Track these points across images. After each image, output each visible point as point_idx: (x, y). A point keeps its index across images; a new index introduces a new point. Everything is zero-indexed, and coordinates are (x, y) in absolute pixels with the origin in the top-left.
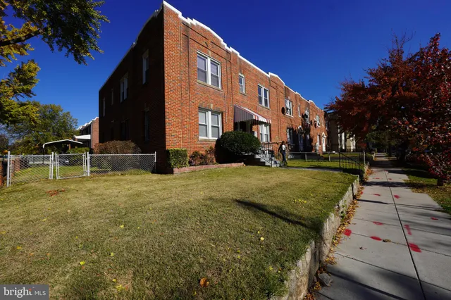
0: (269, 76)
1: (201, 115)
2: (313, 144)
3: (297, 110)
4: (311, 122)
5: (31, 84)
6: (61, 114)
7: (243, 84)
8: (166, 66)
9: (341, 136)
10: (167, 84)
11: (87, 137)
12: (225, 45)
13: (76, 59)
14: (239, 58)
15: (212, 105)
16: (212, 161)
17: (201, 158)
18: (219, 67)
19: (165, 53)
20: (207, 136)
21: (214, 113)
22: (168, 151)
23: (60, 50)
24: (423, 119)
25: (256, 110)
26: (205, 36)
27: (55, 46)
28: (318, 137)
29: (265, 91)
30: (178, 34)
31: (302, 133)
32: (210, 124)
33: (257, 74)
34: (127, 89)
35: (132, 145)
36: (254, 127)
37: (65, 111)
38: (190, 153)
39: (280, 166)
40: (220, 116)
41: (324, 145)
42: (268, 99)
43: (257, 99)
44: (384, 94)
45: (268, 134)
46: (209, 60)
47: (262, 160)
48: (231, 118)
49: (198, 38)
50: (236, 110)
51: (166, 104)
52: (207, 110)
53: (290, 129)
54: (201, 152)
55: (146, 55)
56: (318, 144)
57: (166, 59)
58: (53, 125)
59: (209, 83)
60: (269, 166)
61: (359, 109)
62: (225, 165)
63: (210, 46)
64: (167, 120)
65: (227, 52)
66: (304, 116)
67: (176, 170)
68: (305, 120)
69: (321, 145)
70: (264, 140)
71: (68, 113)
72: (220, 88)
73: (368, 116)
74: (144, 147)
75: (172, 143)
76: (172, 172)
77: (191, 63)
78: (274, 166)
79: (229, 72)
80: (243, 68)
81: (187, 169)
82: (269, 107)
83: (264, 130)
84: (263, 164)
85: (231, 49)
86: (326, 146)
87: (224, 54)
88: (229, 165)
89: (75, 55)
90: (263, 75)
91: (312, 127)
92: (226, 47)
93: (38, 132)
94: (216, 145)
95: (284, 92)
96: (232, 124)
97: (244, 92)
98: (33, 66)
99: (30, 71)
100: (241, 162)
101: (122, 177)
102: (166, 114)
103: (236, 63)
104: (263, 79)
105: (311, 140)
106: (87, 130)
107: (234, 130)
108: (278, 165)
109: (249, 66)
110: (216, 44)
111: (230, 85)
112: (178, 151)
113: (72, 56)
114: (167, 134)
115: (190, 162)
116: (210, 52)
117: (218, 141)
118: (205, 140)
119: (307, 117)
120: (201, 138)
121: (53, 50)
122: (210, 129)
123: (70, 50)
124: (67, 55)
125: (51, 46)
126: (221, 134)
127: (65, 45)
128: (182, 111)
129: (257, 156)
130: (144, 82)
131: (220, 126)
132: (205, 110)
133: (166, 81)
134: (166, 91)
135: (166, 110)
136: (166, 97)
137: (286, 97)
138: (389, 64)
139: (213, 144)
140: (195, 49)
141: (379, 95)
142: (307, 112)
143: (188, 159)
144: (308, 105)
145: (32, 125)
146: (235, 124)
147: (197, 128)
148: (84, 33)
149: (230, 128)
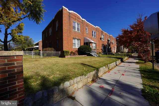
0: (96, 27)
1: (74, 40)
2: (111, 50)
3: (106, 38)
4: (111, 42)
5: (22, 30)
6: (29, 39)
7: (87, 30)
8: (63, 26)
9: (122, 47)
10: (63, 31)
11: (38, 46)
12: (82, 18)
13: (37, 23)
14: (86, 22)
15: (77, 37)
16: (77, 55)
17: (73, 53)
18: (79, 25)
19: (63, 22)
20: (75, 47)
21: (78, 40)
22: (64, 51)
23: (32, 20)
24: (140, 42)
25: (91, 39)
26: (75, 16)
27: (31, 19)
28: (113, 48)
29: (95, 32)
30: (67, 16)
31: (107, 46)
32: (76, 43)
33: (92, 27)
34: (51, 32)
35: (53, 49)
36: (91, 44)
37: (30, 38)
38: (70, 52)
39: (98, 56)
40: (79, 41)
41: (115, 50)
42: (95, 35)
43: (92, 35)
44: (134, 33)
45: (95, 46)
46: (76, 23)
47: (92, 54)
48: (83, 41)
49: (73, 16)
50: (85, 39)
51: (63, 37)
52: (76, 39)
53: (103, 45)
54: (73, 52)
55: (57, 22)
56: (113, 50)
57: (63, 24)
58: (27, 42)
59: (76, 30)
60: (94, 56)
61: (126, 38)
62: (81, 56)
63: (77, 19)
64: (63, 42)
65: (82, 20)
66: (108, 41)
67: (66, 57)
68: (109, 42)
69: (114, 50)
70: (94, 48)
71: (31, 39)
72: (80, 32)
73: (128, 41)
74: (57, 50)
75: (65, 49)
76: (65, 57)
77: (71, 24)
78: (96, 56)
79: (83, 27)
80: (87, 25)
81: (69, 56)
82: (96, 38)
83: (94, 45)
84: (92, 56)
85: (83, 19)
86: (116, 51)
87: (81, 21)
88: (82, 56)
89: (36, 22)
90: (94, 27)
91: (111, 44)
92: (82, 19)
93: (23, 45)
94: (78, 50)
95: (101, 32)
96: (83, 43)
97: (87, 33)
98: (23, 24)
99: (22, 26)
100: (86, 55)
101: (51, 58)
102: (63, 40)
103: (85, 23)
104: (94, 28)
105: (111, 49)
106: (37, 44)
107: (84, 45)
108: (97, 56)
109: (89, 24)
110: (79, 18)
111: (83, 31)
112: (66, 51)
113: (35, 22)
114: (64, 46)
115: (70, 54)
116: (77, 21)
117: (79, 48)
118: (75, 48)
119: (109, 41)
120: (73, 47)
121: (30, 20)
122: (76, 45)
123: (35, 20)
124: (34, 22)
125: (30, 19)
126: (80, 46)
127: (33, 19)
128: (68, 39)
129: (91, 53)
130: (57, 30)
131: (79, 44)
132: (75, 39)
133: (63, 30)
134: (63, 33)
135: (63, 39)
136: (63, 35)
137: (102, 34)
138: (136, 23)
139: (77, 49)
140: (72, 20)
141: (133, 34)
142: (109, 39)
143: (70, 53)
144: (110, 37)
145: (21, 42)
146: (84, 43)
147: (72, 44)
148: (39, 15)
149: (82, 44)
